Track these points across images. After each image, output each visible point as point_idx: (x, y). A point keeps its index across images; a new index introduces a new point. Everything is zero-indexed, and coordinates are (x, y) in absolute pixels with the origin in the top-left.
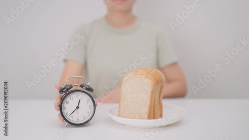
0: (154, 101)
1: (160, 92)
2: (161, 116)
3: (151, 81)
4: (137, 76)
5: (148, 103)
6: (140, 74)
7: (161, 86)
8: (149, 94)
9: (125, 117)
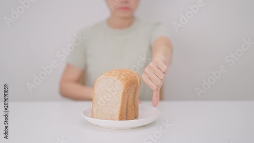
0: (128, 102)
1: (135, 93)
2: (136, 117)
3: (123, 82)
4: (109, 77)
5: (120, 104)
6: (113, 75)
7: (136, 87)
8: (121, 95)
9: (97, 118)
